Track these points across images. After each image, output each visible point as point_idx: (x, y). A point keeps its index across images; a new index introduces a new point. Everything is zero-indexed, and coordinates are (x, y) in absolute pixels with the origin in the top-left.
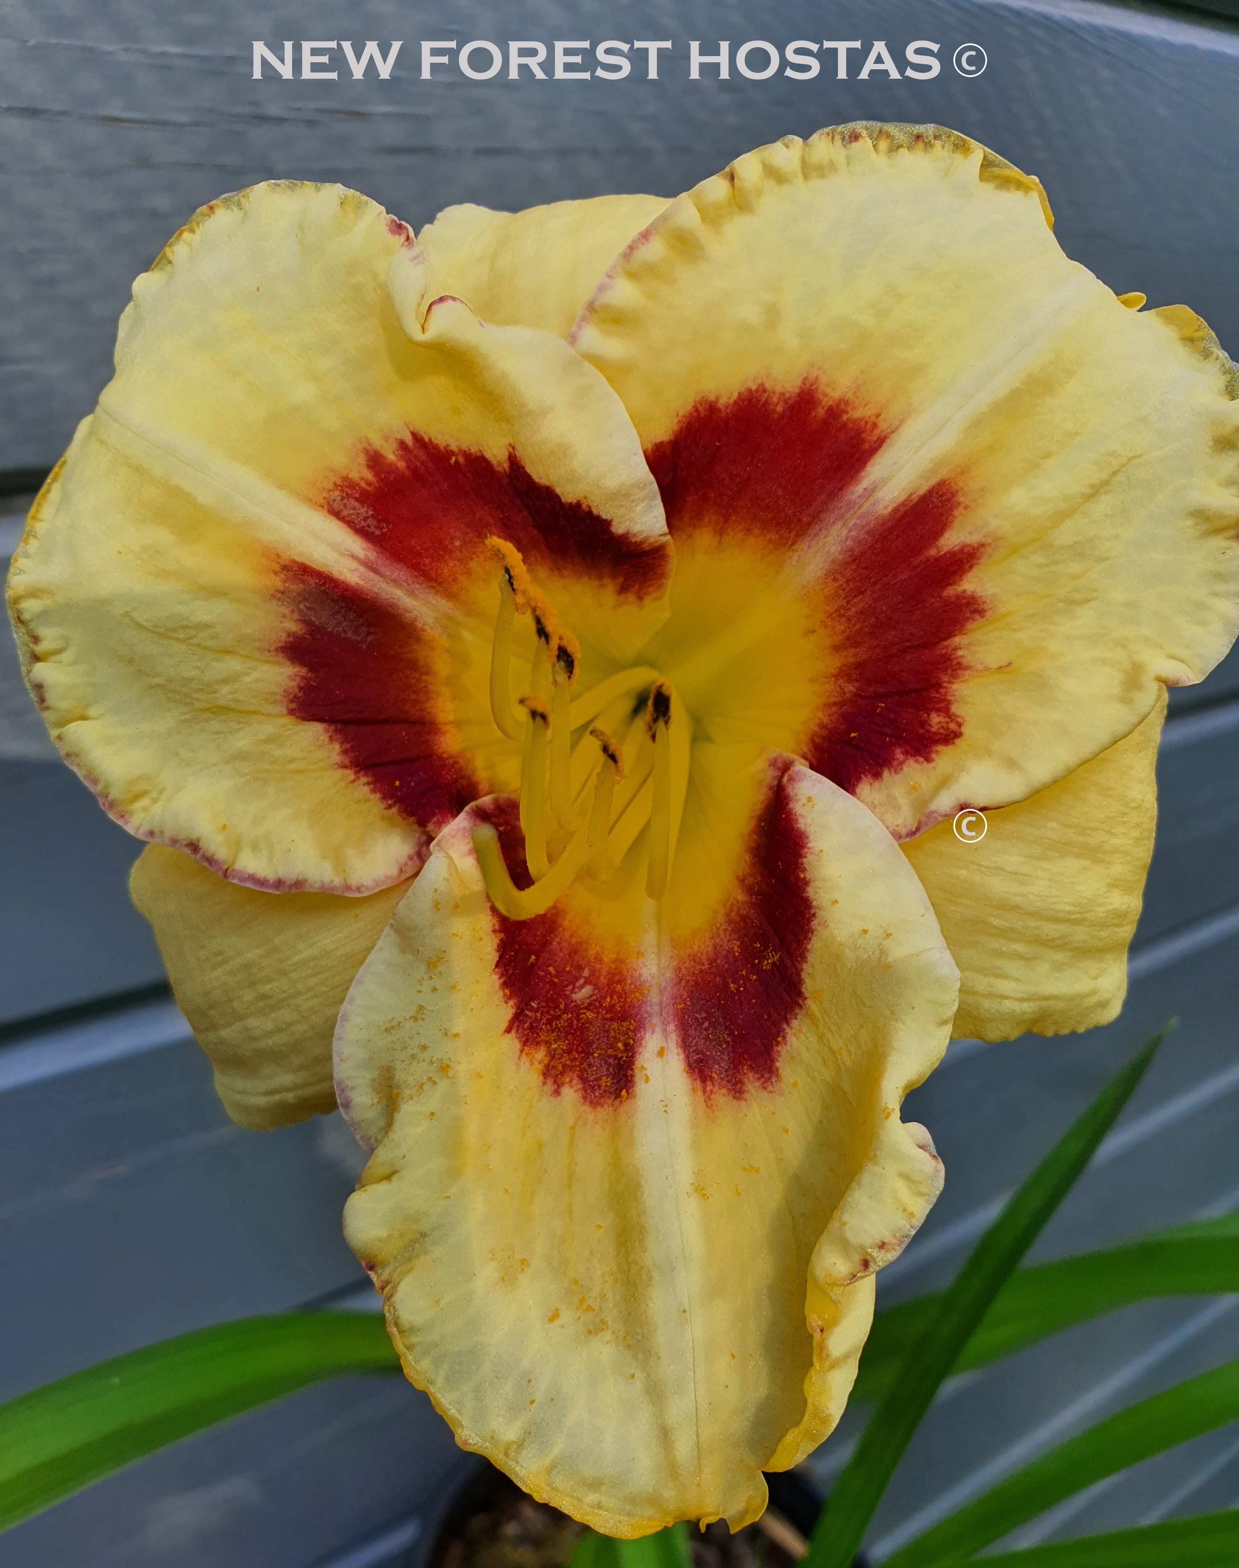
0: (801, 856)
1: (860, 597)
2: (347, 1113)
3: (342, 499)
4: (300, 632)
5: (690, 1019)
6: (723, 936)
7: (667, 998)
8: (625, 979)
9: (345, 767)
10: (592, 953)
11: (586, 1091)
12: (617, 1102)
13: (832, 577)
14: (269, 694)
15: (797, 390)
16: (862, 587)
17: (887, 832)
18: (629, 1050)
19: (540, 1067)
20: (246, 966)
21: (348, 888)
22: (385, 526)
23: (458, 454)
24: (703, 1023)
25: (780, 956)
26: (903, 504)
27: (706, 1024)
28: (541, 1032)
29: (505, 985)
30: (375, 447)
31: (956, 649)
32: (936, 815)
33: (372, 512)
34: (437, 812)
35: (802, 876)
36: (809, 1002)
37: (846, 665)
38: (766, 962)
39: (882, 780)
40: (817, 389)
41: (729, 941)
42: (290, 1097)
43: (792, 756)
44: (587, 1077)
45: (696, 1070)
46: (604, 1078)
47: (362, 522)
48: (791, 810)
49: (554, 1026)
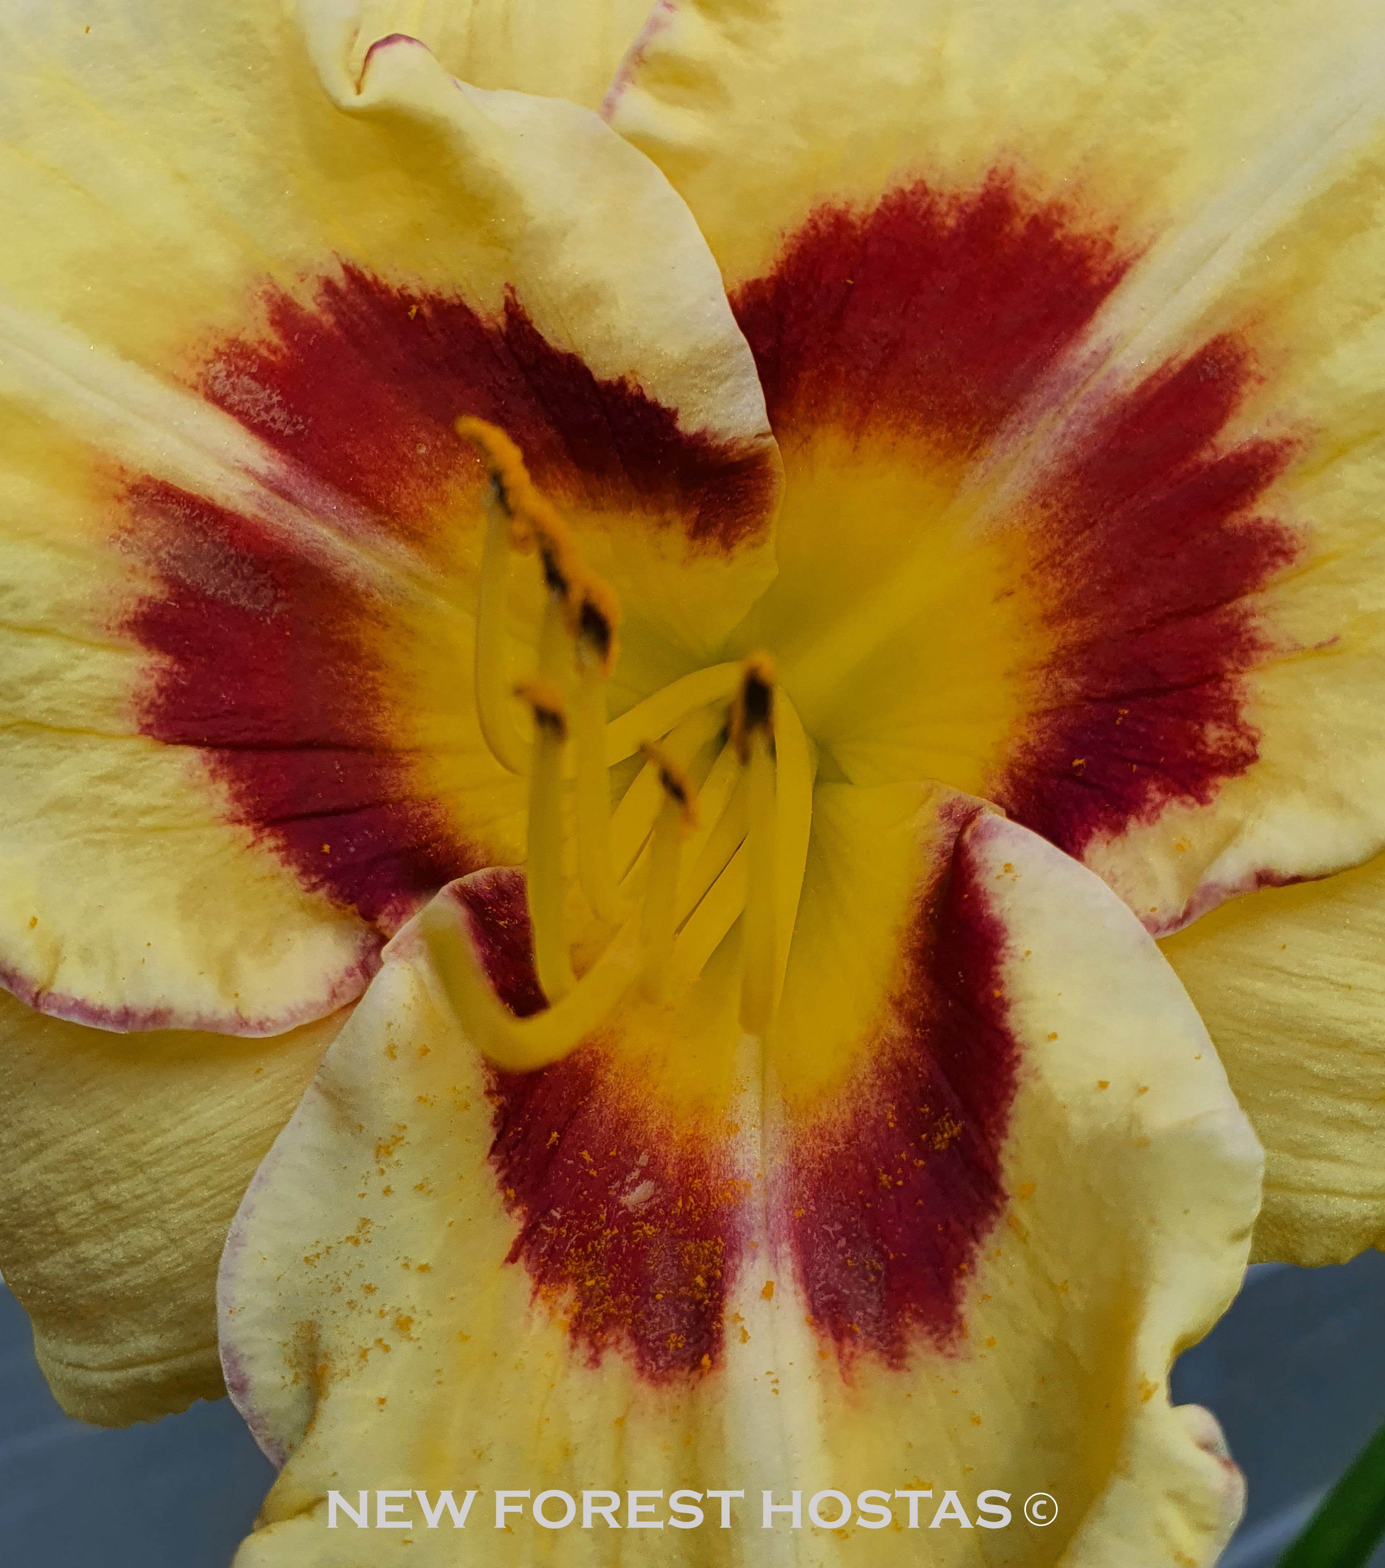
0: (995, 962)
1: (1087, 533)
2: (242, 1402)
3: (229, 376)
4: (159, 597)
5: (815, 1235)
6: (868, 1096)
7: (778, 1200)
8: (707, 1169)
9: (239, 821)
10: (653, 1126)
11: (642, 1358)
12: (695, 1376)
13: (1041, 501)
14: (107, 699)
15: (980, 190)
16: (1091, 516)
17: (1136, 920)
18: (715, 1288)
19: (567, 1319)
20: (77, 1156)
21: (244, 1023)
22: (301, 421)
23: (422, 301)
24: (836, 1241)
25: (963, 1128)
26: (1156, 376)
27: (842, 1243)
28: (567, 1260)
29: (506, 1182)
30: (283, 291)
31: (1246, 616)
32: (1217, 890)
33: (279, 398)
34: (393, 895)
35: (997, 993)
36: (1011, 1203)
37: (1064, 647)
38: (939, 1138)
39: (1127, 834)
40: (1012, 187)
41: (878, 1103)
42: (154, 1371)
43: (978, 800)
44: (645, 1334)
45: (826, 1320)
46: (672, 1335)
47: (262, 413)
48: (977, 886)
49: (590, 1249)
